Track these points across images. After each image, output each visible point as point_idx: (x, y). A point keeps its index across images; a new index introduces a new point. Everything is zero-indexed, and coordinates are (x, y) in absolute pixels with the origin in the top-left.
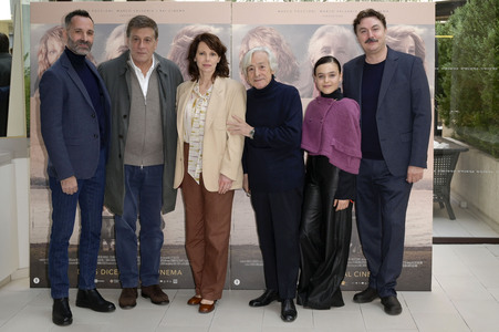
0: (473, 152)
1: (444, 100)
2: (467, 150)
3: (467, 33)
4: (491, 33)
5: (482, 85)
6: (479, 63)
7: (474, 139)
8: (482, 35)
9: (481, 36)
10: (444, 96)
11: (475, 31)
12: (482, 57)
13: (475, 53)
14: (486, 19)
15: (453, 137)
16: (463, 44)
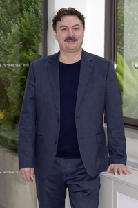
4: (15, 29)
5: (8, 82)
6: (3, 59)
8: (6, 30)
12: (6, 53)
14: (9, 14)
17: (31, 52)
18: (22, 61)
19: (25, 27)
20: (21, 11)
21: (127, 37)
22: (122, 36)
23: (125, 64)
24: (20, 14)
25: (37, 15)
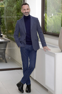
0: (11, 42)
1: (2, 26)
2: (10, 41)
3: (8, 6)
4: (15, 6)
5: (13, 22)
6: (12, 15)
7: (12, 38)
9: (12, 7)
10: (3, 25)
11: (10, 5)
12: (13, 13)
13: (11, 12)
14: (13, 2)
15: (6, 37)
16: (7, 9)
17: (20, 13)
18: (17, 16)
19: (18, 5)
20: (17, 1)
21: (48, 8)
22: (46, 8)
23: (47, 16)
24: (16, 2)
25: (21, 2)
